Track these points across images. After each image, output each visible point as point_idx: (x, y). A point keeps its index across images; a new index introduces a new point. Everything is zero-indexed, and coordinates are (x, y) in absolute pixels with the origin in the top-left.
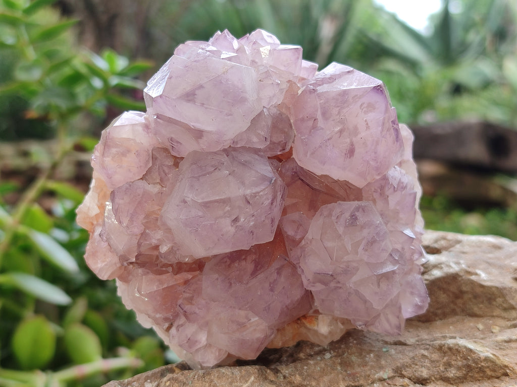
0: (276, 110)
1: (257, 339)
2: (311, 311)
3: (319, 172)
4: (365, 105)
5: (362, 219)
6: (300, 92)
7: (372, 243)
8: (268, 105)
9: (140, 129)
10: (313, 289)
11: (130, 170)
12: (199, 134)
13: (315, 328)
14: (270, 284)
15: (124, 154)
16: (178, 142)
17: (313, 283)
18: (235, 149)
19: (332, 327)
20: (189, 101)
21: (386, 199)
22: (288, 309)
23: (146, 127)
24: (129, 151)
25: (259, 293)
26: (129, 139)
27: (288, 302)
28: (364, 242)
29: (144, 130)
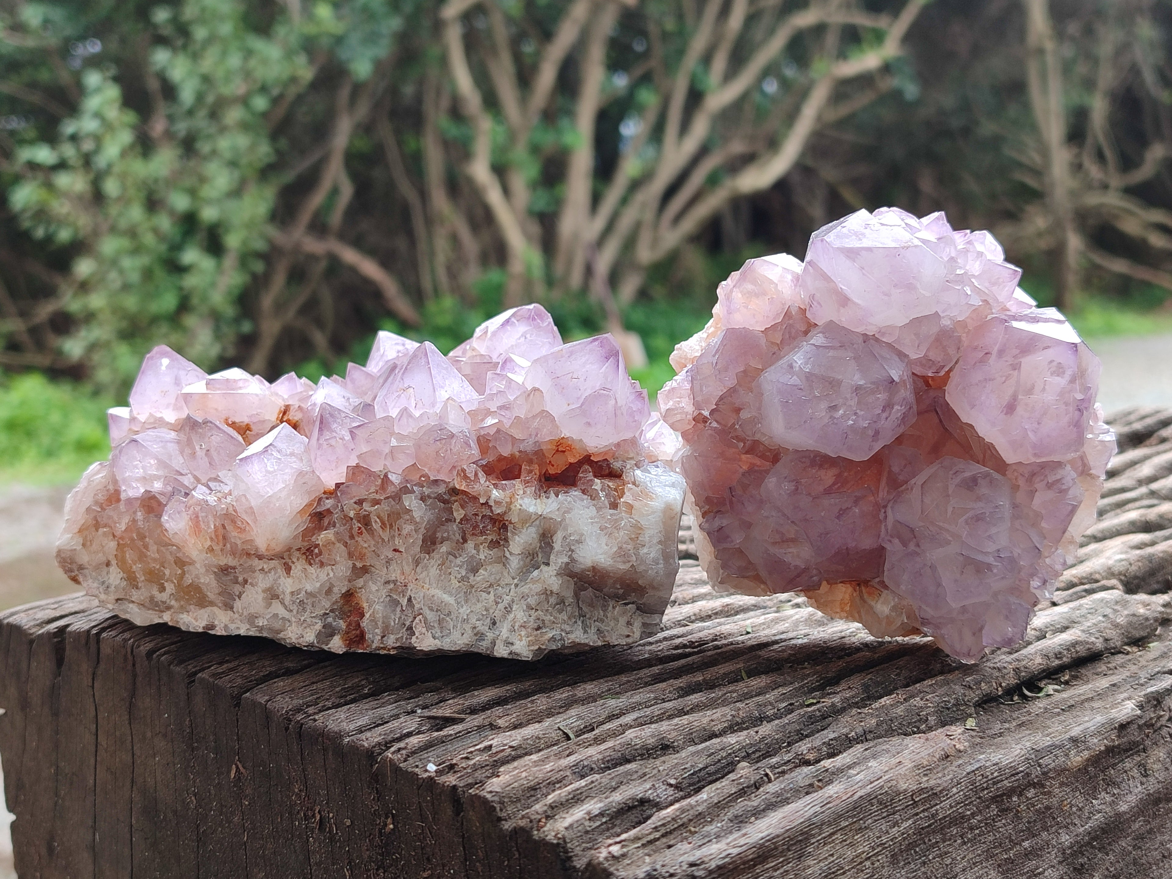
0: (949, 323)
1: (796, 567)
2: (877, 580)
3: (964, 419)
4: (1055, 364)
5: (984, 490)
6: (989, 317)
7: (979, 518)
8: (943, 312)
9: (789, 277)
10: (888, 546)
11: (754, 315)
12: (844, 300)
13: (873, 603)
14: (841, 509)
15: (757, 295)
16: (819, 303)
17: (892, 536)
18: (877, 340)
19: (894, 614)
20: (848, 257)
21: (1032, 493)
22: (848, 554)
23: (797, 279)
24: (764, 294)
25: (823, 514)
26: (771, 282)
27: (852, 544)
28: (971, 514)
29: (792, 281)
